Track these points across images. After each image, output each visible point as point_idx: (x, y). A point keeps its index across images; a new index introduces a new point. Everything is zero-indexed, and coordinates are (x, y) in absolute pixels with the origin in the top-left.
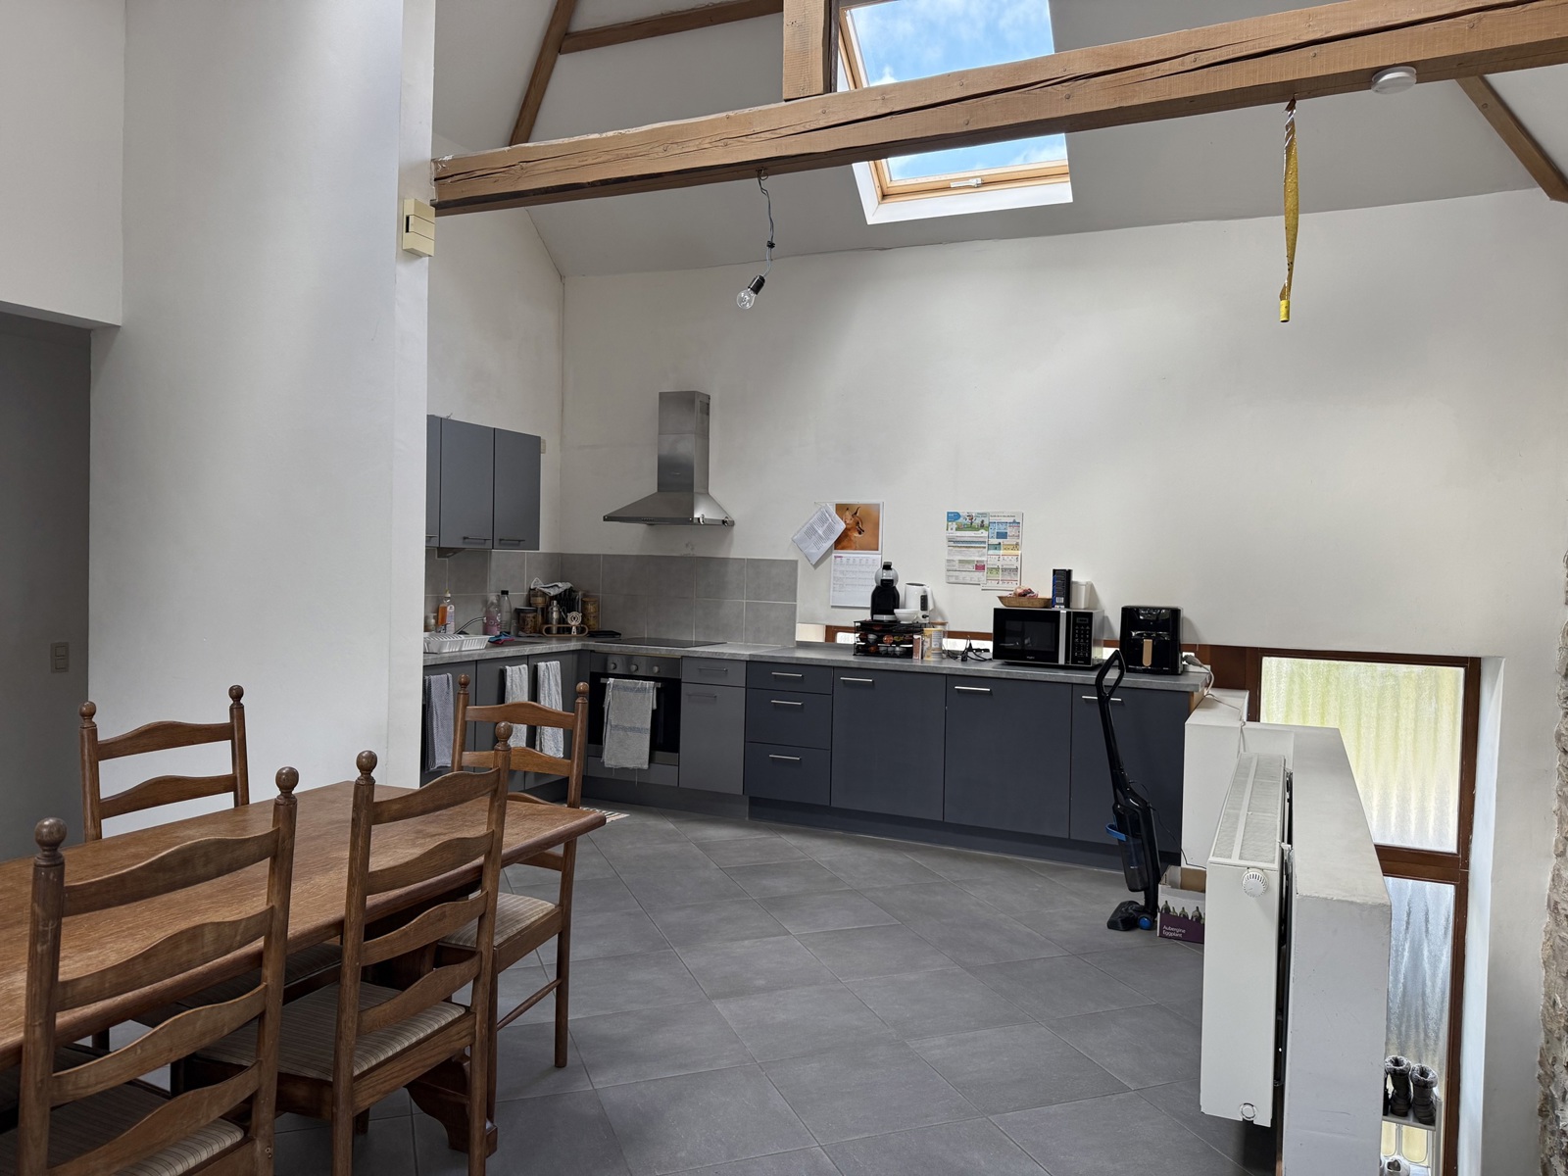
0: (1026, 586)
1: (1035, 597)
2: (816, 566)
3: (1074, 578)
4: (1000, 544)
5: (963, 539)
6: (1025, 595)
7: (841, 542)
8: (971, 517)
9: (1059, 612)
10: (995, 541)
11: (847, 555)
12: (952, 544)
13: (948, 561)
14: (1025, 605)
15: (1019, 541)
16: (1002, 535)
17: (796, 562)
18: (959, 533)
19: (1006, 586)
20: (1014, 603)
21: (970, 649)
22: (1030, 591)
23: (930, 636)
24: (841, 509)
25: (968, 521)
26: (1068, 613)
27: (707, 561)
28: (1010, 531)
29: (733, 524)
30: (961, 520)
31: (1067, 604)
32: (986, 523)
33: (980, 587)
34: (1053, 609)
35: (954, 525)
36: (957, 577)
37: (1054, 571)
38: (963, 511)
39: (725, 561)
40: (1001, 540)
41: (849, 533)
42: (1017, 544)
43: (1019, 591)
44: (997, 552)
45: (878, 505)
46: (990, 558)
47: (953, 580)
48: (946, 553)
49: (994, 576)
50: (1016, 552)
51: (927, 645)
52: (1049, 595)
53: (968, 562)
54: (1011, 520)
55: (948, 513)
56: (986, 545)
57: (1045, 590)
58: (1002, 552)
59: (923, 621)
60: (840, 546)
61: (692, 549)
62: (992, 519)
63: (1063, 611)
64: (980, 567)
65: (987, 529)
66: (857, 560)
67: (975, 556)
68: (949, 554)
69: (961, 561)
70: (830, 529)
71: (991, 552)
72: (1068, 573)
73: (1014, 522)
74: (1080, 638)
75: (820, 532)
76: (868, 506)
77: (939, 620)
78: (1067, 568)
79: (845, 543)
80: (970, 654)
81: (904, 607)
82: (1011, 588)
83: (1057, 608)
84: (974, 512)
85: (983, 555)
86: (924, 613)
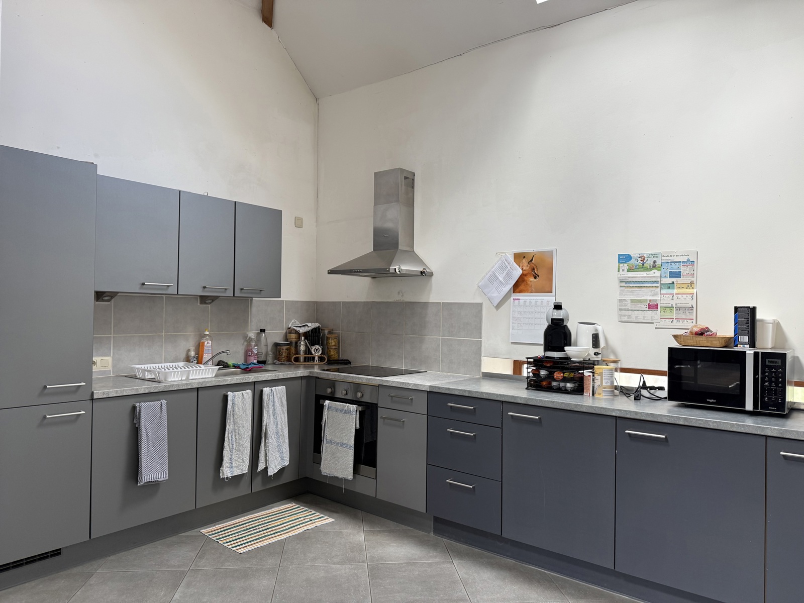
0: (702, 324)
1: (713, 336)
2: (498, 307)
3: (759, 316)
4: (673, 283)
5: (634, 280)
6: (702, 334)
7: (519, 286)
8: (643, 259)
9: (744, 353)
10: (669, 280)
11: (523, 297)
12: (623, 284)
13: (620, 301)
14: (703, 344)
15: (694, 279)
16: (676, 274)
17: (480, 305)
18: (631, 274)
19: (680, 324)
20: (690, 342)
21: (644, 387)
22: (708, 330)
23: (601, 374)
24: (518, 257)
25: (640, 262)
26: (756, 355)
27: (412, 305)
28: (684, 270)
29: (431, 274)
30: (632, 261)
31: (752, 344)
32: (658, 263)
33: (654, 326)
34: (736, 349)
35: (625, 267)
36: (629, 316)
37: (736, 309)
38: (634, 252)
39: (425, 305)
40: (674, 280)
41: (525, 278)
42: (692, 283)
43: (696, 330)
44: (670, 291)
45: (552, 252)
46: (663, 297)
47: (626, 319)
48: (618, 293)
49: (668, 314)
50: (690, 291)
51: (597, 383)
52: (731, 333)
53: (640, 301)
54: (685, 259)
55: (619, 255)
56: (659, 285)
57: (725, 328)
58: (675, 291)
59: (595, 358)
60: (517, 290)
61: (402, 296)
62: (665, 259)
63: (750, 352)
64: (653, 307)
65: (659, 269)
66: (533, 302)
67: (648, 295)
68: (621, 294)
69: (632, 301)
70: (509, 275)
71: (664, 291)
72: (753, 310)
73: (688, 261)
74: (770, 382)
75: (501, 279)
76: (542, 253)
77: (612, 358)
78: (751, 306)
79: (522, 287)
80: (644, 392)
81: (576, 345)
82: (686, 326)
83: (740, 348)
84: (645, 252)
85: (656, 294)
86: (596, 350)
